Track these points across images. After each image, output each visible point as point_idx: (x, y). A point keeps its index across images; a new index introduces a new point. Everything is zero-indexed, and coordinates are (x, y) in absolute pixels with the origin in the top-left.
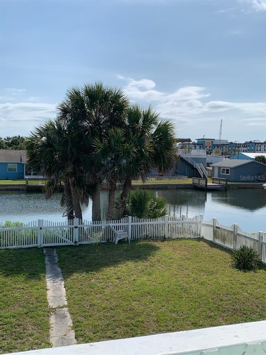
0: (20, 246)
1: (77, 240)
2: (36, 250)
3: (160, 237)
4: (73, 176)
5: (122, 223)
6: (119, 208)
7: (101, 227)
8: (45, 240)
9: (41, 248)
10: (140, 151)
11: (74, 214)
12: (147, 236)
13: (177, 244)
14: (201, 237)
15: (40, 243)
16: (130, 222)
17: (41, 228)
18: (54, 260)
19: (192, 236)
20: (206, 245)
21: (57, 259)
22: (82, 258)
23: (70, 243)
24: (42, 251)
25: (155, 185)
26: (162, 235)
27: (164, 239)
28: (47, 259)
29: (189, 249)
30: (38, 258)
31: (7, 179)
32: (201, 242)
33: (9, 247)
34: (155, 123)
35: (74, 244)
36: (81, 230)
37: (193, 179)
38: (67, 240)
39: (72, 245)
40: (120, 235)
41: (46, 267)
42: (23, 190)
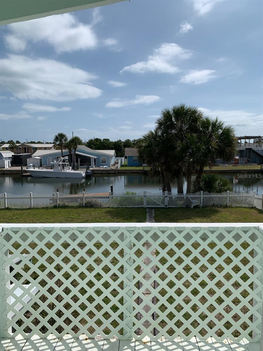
0: (133, 206)
1: (167, 205)
2: (143, 209)
3: (223, 205)
4: (165, 165)
5: (197, 195)
6: (195, 185)
7: (184, 197)
8: (148, 203)
9: (146, 208)
10: (208, 148)
11: (166, 189)
12: (214, 204)
13: (234, 210)
14: (254, 207)
15: (145, 205)
16: (202, 195)
17: (145, 196)
18: (152, 215)
19: (247, 206)
20: (256, 212)
21: (154, 215)
22: (168, 215)
23: (162, 206)
24: (146, 210)
25: (231, 170)
26: (225, 204)
27: (226, 206)
28: (148, 214)
29: (243, 214)
30: (143, 214)
31: (132, 166)
32: (253, 210)
33: (127, 206)
34: (221, 129)
35: (165, 207)
36: (171, 198)
37: (261, 165)
38: (161, 204)
39: (164, 207)
40: (195, 203)
41: (147, 219)
42: (141, 173)
